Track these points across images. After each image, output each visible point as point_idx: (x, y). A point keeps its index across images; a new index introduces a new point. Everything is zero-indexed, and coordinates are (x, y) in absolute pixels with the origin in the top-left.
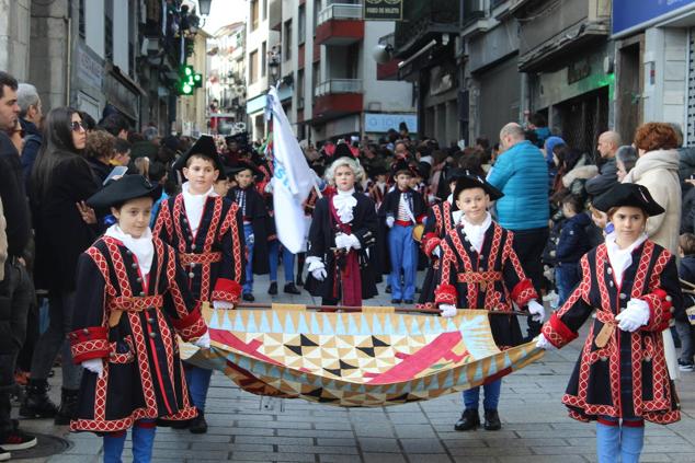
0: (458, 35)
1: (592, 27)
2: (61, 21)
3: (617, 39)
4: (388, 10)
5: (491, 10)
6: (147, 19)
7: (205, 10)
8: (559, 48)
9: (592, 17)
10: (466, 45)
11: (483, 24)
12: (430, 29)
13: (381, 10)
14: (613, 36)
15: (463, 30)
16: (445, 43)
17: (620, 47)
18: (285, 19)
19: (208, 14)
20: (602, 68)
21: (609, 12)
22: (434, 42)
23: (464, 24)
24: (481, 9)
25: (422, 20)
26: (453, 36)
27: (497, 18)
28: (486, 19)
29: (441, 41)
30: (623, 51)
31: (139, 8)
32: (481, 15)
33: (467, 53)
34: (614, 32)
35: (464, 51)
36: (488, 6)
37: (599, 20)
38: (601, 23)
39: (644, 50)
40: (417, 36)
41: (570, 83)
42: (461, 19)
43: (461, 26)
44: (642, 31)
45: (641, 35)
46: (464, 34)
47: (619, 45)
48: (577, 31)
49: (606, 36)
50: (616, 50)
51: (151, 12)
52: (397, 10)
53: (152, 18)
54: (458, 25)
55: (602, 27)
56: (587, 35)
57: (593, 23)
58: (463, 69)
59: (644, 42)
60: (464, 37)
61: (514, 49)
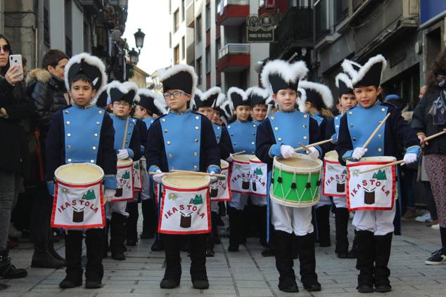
0: (312, 48)
1: (405, 21)
2: (30, 30)
3: (424, 28)
4: (263, 35)
5: (335, 26)
6: (98, 45)
7: (139, 44)
8: (383, 41)
9: (406, 15)
10: (319, 55)
11: (329, 38)
12: (293, 45)
13: (259, 35)
14: (421, 26)
15: (316, 44)
16: (303, 55)
17: (427, 33)
18: (197, 57)
19: (142, 47)
20: (414, 51)
21: (418, 10)
22: (296, 54)
23: (316, 40)
24: (328, 28)
25: (287, 39)
26: (309, 50)
27: (339, 32)
28: (332, 35)
29: (301, 53)
30: (429, 36)
31: (92, 36)
32: (328, 32)
33: (319, 60)
34: (422, 23)
35: (317, 59)
36: (332, 24)
37: (411, 16)
38: (412, 19)
39: (444, 32)
40: (284, 52)
41: (391, 68)
42: (314, 36)
43: (314, 42)
44: (442, 18)
45: (441, 22)
46: (316, 47)
47: (426, 32)
48: (395, 26)
49: (416, 28)
50: (424, 36)
51: (101, 40)
52: (270, 35)
53: (101, 43)
54: (312, 41)
55: (413, 22)
56: (403, 28)
57: (407, 19)
58: (317, 72)
59: (444, 26)
60: (317, 49)
61: (351, 52)
